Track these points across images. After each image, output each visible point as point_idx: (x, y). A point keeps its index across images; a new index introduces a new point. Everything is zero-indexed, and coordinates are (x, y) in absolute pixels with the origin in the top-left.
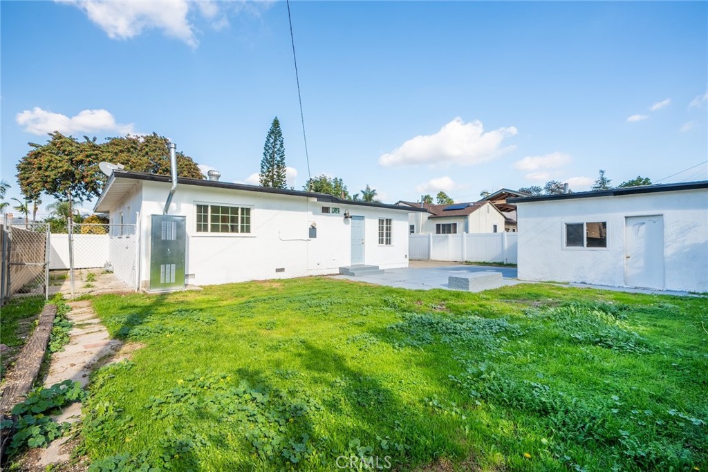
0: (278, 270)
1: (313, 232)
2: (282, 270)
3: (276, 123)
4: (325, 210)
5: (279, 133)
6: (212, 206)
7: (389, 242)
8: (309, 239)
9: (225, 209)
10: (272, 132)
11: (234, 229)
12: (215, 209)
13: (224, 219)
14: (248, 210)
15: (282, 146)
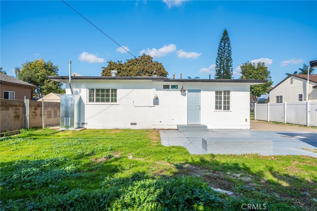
0: (132, 124)
1: (156, 101)
2: (135, 124)
3: (225, 33)
4: (166, 87)
5: (228, 39)
6: (96, 89)
7: (227, 108)
8: (154, 106)
9: (103, 90)
10: (223, 39)
11: (108, 101)
12: (98, 90)
13: (103, 96)
14: (116, 90)
15: (229, 47)
